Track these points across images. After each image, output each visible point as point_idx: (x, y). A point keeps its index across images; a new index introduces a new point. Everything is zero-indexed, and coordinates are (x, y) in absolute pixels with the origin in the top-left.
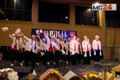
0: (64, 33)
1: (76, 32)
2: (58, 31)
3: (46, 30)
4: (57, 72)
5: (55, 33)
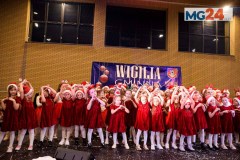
0: (155, 70)
1: (179, 68)
2: (143, 66)
3: (120, 64)
5: (138, 71)
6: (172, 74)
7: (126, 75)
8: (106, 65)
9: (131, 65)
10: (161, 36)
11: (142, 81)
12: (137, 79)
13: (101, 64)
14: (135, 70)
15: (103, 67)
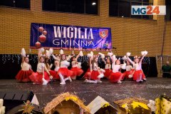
0: (88, 31)
1: (109, 29)
2: (78, 27)
3: (57, 26)
4: (75, 98)
5: (74, 31)
6: (104, 35)
7: (62, 36)
8: (44, 26)
9: (67, 27)
11: (77, 40)
12: (73, 39)
13: (40, 25)
14: (71, 31)
15: (41, 28)
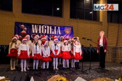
0: (57, 28)
1: (72, 28)
2: (49, 26)
3: (34, 24)
5: (47, 29)
6: (68, 31)
7: (38, 32)
8: (25, 24)
9: (42, 25)
10: (58, 9)
11: (49, 35)
12: (46, 34)
13: (22, 24)
14: (44, 28)
